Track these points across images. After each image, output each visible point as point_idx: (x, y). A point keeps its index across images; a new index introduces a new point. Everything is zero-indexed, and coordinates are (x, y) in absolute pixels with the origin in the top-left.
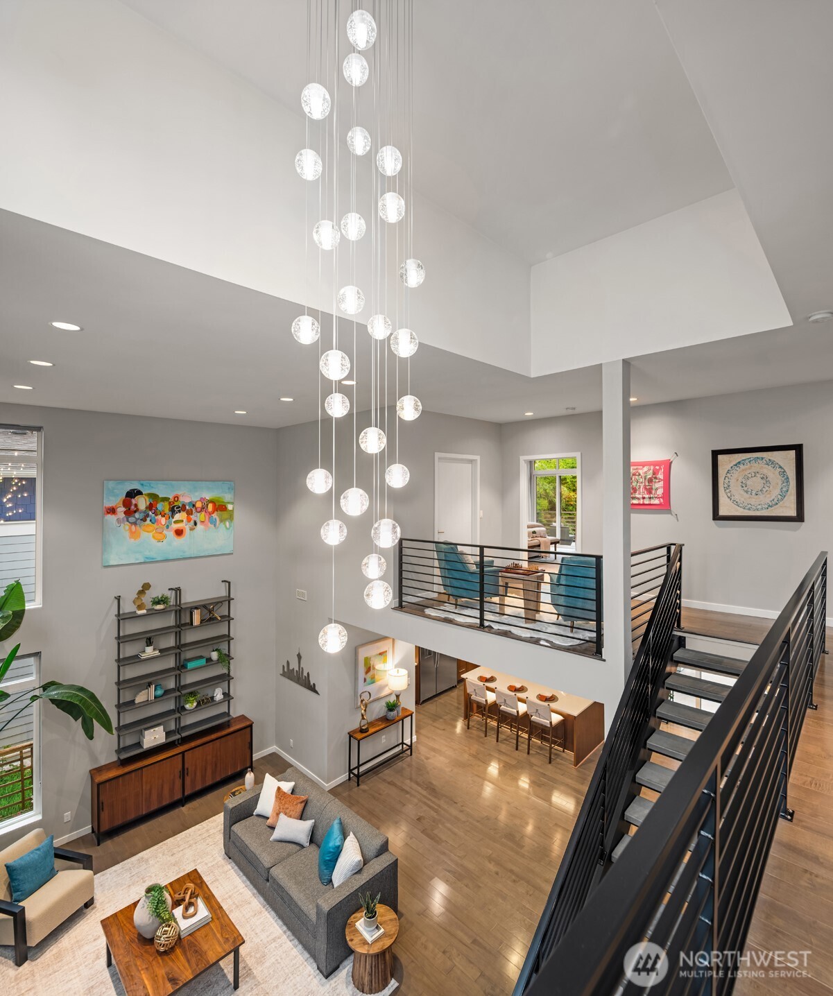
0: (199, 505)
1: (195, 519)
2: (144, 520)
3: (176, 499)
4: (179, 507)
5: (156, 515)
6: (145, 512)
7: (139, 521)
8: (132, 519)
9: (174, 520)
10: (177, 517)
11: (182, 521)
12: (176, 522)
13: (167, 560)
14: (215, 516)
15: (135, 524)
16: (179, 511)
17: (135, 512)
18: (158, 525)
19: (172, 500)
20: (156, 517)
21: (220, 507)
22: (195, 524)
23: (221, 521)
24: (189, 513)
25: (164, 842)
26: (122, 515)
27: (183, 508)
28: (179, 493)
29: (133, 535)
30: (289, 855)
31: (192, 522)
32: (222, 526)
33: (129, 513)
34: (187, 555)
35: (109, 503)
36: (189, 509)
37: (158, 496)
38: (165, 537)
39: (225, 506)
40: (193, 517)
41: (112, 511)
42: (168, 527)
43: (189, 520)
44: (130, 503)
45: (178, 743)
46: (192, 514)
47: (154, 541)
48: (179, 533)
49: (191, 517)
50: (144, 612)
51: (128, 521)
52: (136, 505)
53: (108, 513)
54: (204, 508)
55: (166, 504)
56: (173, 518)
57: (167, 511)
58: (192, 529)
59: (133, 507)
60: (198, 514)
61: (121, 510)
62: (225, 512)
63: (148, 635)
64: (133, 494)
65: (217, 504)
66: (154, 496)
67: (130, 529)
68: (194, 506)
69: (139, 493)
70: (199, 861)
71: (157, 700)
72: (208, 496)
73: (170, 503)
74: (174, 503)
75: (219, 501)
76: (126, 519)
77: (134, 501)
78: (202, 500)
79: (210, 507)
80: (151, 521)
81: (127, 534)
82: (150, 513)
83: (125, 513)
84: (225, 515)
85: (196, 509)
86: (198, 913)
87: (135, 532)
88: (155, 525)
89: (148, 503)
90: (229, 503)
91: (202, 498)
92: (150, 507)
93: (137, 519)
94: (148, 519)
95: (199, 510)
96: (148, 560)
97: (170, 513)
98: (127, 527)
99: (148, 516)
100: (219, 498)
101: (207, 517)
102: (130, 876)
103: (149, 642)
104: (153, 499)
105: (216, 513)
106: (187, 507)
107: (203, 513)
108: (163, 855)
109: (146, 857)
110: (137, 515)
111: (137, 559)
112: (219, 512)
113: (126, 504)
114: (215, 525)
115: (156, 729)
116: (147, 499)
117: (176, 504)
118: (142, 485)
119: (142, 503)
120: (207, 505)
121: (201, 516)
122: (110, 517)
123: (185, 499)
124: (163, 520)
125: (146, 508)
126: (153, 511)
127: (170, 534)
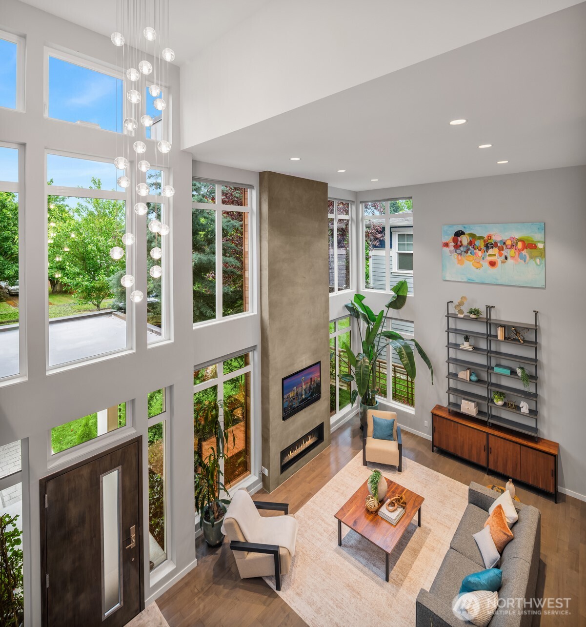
0: (509, 243)
1: (506, 254)
2: (466, 252)
3: (489, 238)
4: (492, 244)
5: (475, 249)
6: (467, 247)
7: (463, 253)
8: (458, 251)
9: (488, 254)
10: (491, 251)
11: (495, 255)
12: (490, 255)
13: (482, 283)
14: (525, 252)
15: (461, 254)
16: (492, 247)
17: (460, 246)
18: (476, 256)
19: (486, 238)
20: (475, 251)
21: (530, 246)
22: (506, 258)
23: (531, 258)
24: (501, 249)
25: (455, 481)
26: (452, 248)
27: (495, 245)
28: (491, 233)
29: (460, 262)
30: (471, 558)
31: (503, 257)
32: (532, 261)
33: (457, 246)
34: (499, 282)
35: (445, 240)
36: (500, 246)
37: (475, 235)
38: (482, 266)
39: (535, 245)
40: (504, 253)
41: (446, 245)
42: (483, 259)
43: (501, 255)
44: (457, 241)
45: (489, 426)
46: (503, 250)
47: (474, 268)
48: (493, 264)
49: (502, 252)
50: (462, 316)
51: (456, 252)
52: (461, 242)
53: (445, 246)
54: (513, 246)
55: (482, 241)
56: (487, 252)
57: (482, 247)
58: (503, 262)
59: (459, 243)
60: (509, 251)
61: (452, 244)
62: (535, 250)
63: (467, 334)
64: (459, 234)
65: (527, 243)
66: (472, 236)
67: (458, 258)
68: (504, 243)
69: (463, 233)
70: (455, 509)
71: (471, 382)
72: (517, 235)
73: (484, 241)
74: (488, 241)
75: (528, 240)
76: (454, 251)
77: (459, 239)
78: (511, 239)
79: (520, 245)
80: (471, 253)
81: (456, 261)
82: (471, 248)
83: (454, 246)
84: (534, 251)
85: (506, 246)
86: (393, 513)
87: (460, 261)
88: (474, 256)
89: (469, 241)
90: (539, 242)
91: (511, 237)
92: (471, 243)
93: (462, 251)
94: (469, 252)
95: (509, 247)
96: (469, 281)
97: (485, 249)
98: (456, 256)
99: (469, 249)
100: (529, 237)
101: (517, 253)
102: (424, 477)
103: (467, 339)
104: (472, 237)
105: (525, 250)
106: (499, 245)
107: (513, 250)
108: (447, 486)
109: (440, 478)
110: (462, 249)
111: (462, 279)
112: (529, 250)
113: (455, 240)
114: (525, 261)
115: (469, 403)
116: (468, 238)
117: (489, 241)
118: (465, 227)
119: (465, 240)
120: (517, 243)
121: (510, 253)
122: (445, 249)
123: (497, 238)
124: (480, 253)
125: (468, 244)
126: (473, 246)
127: (486, 265)
